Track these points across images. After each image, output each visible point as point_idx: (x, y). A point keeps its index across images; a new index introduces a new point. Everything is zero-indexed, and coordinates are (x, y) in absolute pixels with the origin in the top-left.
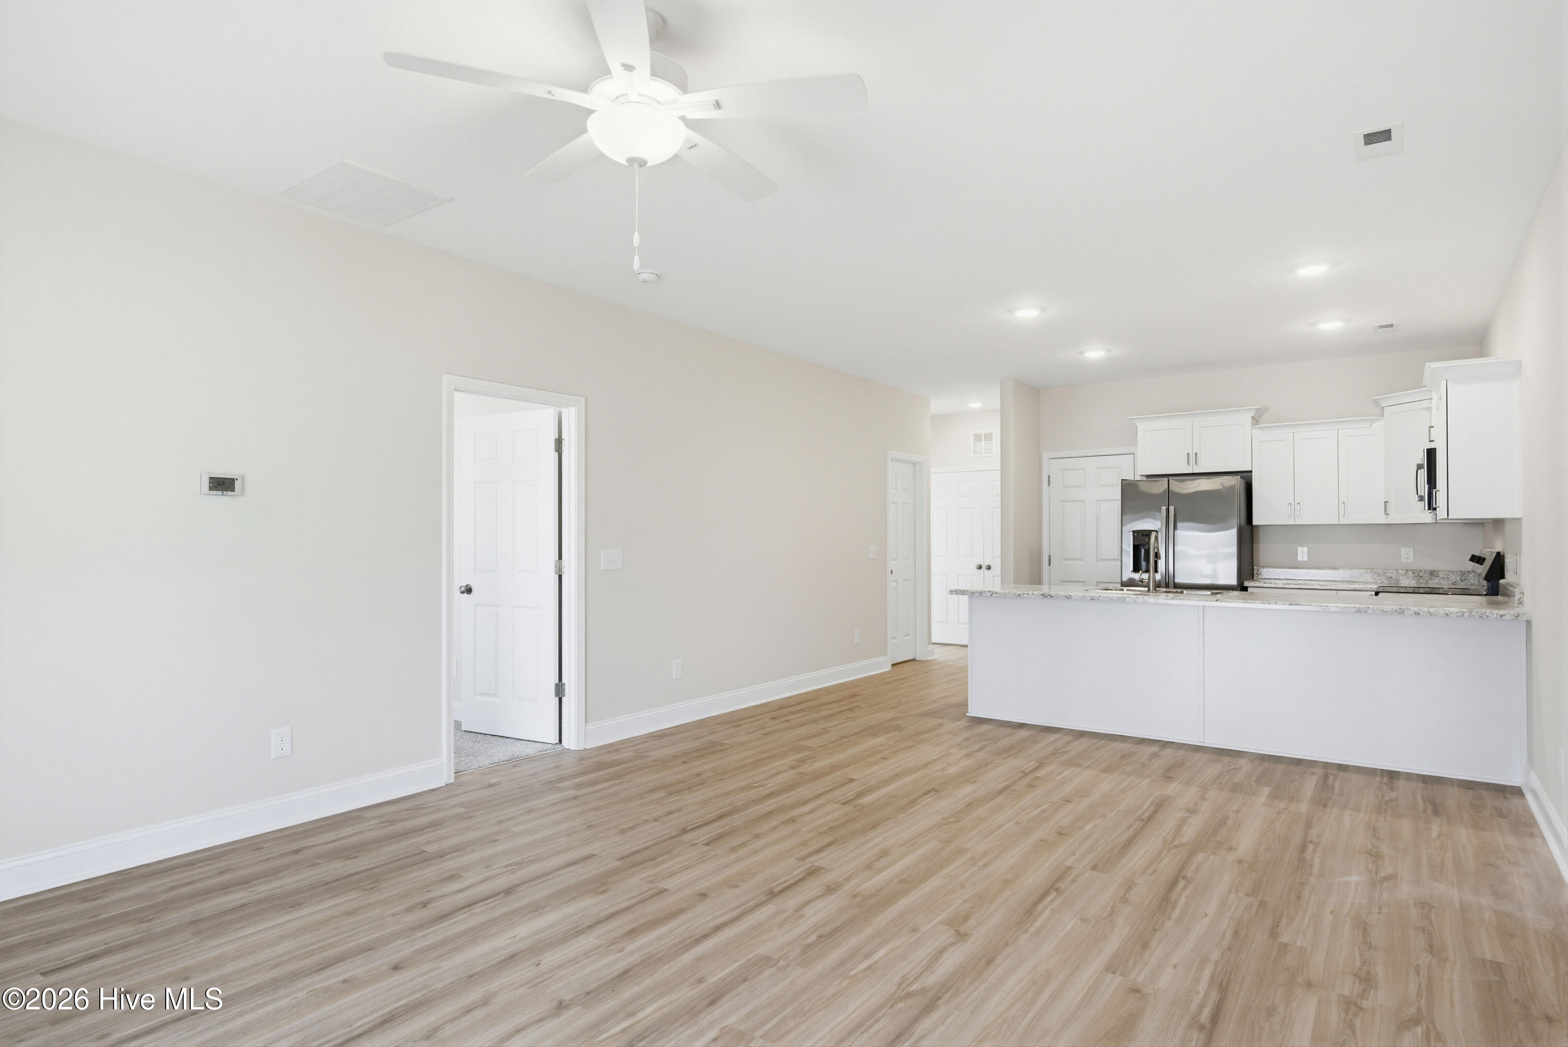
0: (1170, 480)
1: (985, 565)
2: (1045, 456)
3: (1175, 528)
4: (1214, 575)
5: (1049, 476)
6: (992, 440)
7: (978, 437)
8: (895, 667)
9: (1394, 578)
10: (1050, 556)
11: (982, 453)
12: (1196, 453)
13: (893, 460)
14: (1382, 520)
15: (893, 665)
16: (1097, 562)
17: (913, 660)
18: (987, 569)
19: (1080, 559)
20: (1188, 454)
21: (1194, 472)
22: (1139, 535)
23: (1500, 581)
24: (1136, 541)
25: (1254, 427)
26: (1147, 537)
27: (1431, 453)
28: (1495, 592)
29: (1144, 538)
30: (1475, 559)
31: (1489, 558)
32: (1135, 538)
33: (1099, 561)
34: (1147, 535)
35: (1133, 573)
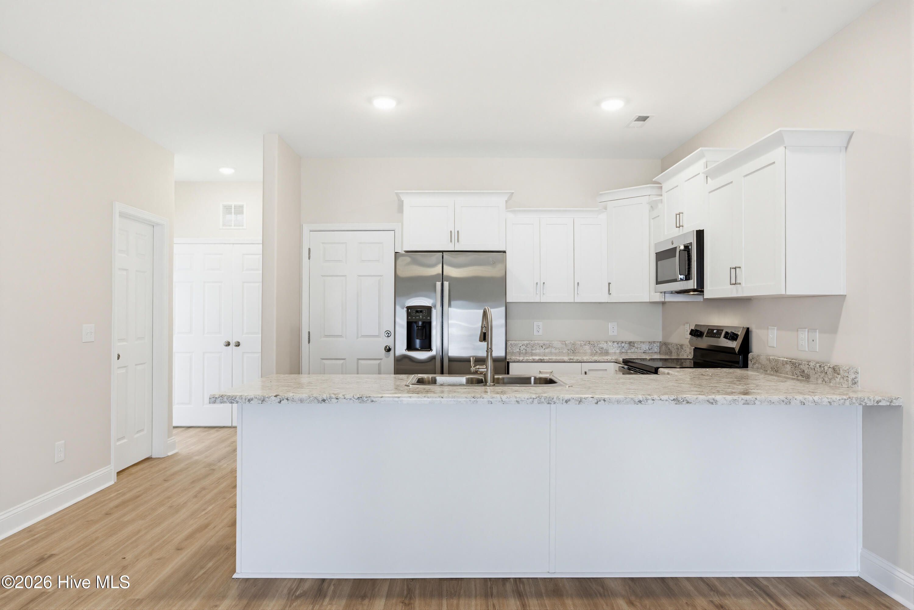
1: (234, 342)
2: (306, 228)
3: (450, 305)
5: (309, 249)
6: (243, 213)
7: (228, 209)
8: (121, 476)
9: (605, 348)
10: (309, 332)
11: (231, 226)
12: (458, 232)
13: (122, 215)
14: (604, 298)
15: (119, 473)
16: (357, 338)
17: (148, 459)
18: (236, 346)
19: (341, 336)
20: (451, 231)
21: (456, 250)
22: (413, 311)
23: (750, 354)
24: (410, 318)
25: (507, 211)
26: (421, 314)
27: (700, 234)
28: (745, 365)
29: (418, 314)
30: (696, 333)
31: (741, 334)
32: (408, 314)
33: (360, 337)
34: (421, 312)
35: (407, 351)
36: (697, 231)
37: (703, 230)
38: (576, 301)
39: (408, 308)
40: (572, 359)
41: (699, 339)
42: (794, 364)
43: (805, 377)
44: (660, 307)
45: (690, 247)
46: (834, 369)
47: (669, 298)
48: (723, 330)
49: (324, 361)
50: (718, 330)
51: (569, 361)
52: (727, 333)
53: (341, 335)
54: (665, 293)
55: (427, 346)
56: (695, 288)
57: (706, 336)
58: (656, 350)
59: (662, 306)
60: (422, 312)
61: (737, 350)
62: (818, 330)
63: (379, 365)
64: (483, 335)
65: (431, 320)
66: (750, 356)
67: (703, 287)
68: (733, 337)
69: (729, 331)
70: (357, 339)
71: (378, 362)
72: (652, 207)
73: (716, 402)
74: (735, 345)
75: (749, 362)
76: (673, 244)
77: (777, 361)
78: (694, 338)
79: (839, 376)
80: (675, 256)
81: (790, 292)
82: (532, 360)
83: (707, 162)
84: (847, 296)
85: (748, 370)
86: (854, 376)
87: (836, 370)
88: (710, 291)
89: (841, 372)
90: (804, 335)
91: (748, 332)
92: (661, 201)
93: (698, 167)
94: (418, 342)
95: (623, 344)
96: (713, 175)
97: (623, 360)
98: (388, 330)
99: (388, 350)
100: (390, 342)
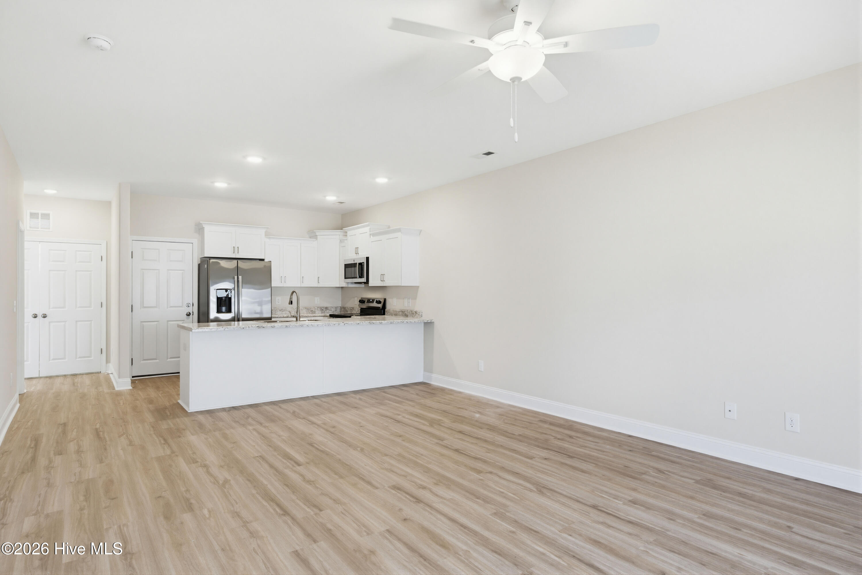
0: (238, 261)
1: (41, 315)
3: (242, 288)
4: (261, 313)
5: (132, 253)
7: (35, 215)
9: (314, 310)
10: (132, 304)
11: (37, 228)
14: (316, 285)
18: (43, 317)
21: (236, 257)
23: (386, 309)
25: (266, 238)
26: (225, 293)
27: (368, 259)
28: (384, 314)
30: (362, 301)
31: (382, 301)
33: (169, 308)
35: (217, 314)
36: (366, 257)
37: (369, 257)
38: (302, 286)
39: (217, 290)
40: (303, 316)
41: (363, 304)
42: (402, 311)
43: (406, 316)
44: (340, 289)
45: (363, 264)
46: (415, 312)
47: (350, 286)
48: (375, 300)
49: (143, 323)
50: (372, 300)
52: (377, 301)
53: (156, 307)
54: (348, 283)
55: (229, 311)
56: (366, 281)
57: (367, 303)
58: (338, 311)
59: (342, 289)
61: (381, 308)
62: (410, 299)
64: (291, 301)
66: (386, 310)
67: (368, 281)
68: (379, 302)
69: (378, 300)
70: (167, 309)
72: (341, 241)
73: (382, 323)
74: (380, 306)
75: (386, 313)
76: (354, 261)
77: (396, 311)
78: (361, 304)
80: (356, 267)
81: (402, 285)
83: (370, 228)
84: (420, 287)
85: (385, 316)
86: (421, 314)
87: (416, 312)
88: (371, 284)
89: (418, 313)
90: (406, 301)
91: (385, 300)
92: (347, 239)
93: (367, 229)
94: (224, 309)
95: (323, 308)
96: (374, 235)
97: (330, 315)
98: (189, 303)
99: (188, 315)
100: (190, 310)
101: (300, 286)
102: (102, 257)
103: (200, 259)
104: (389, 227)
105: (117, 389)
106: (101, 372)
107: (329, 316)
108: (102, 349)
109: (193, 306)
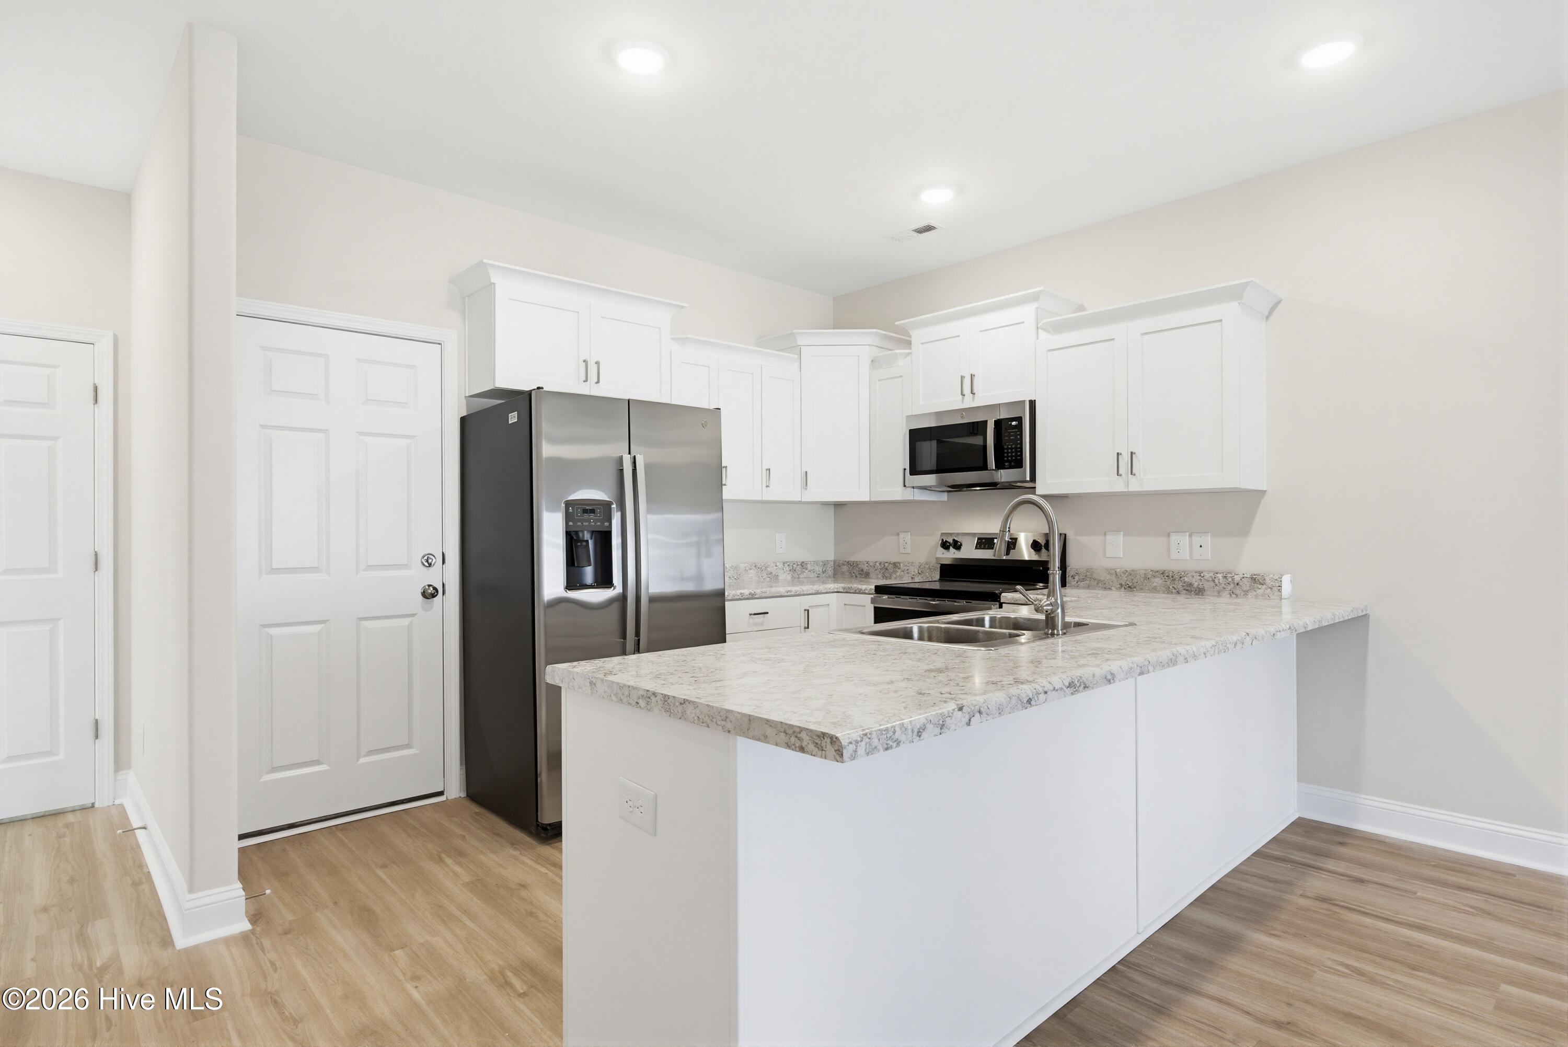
12: (598, 362)
20: (585, 360)
22: (577, 510)
23: (1070, 567)
24: (571, 523)
26: (592, 516)
27: (1033, 406)
29: (586, 516)
30: (950, 544)
32: (568, 517)
33: (363, 571)
34: (593, 511)
35: (568, 591)
36: (1030, 402)
37: (1036, 400)
38: (765, 498)
39: (568, 504)
40: (790, 591)
41: (954, 550)
42: (1166, 577)
43: (1194, 591)
45: (1016, 422)
46: (1252, 578)
51: (786, 594)
53: (317, 568)
54: (917, 488)
55: (604, 580)
56: (1028, 479)
57: (974, 548)
59: (836, 508)
60: (594, 513)
62: (1210, 534)
63: (409, 627)
65: (611, 529)
66: (1070, 570)
67: (1035, 480)
70: (357, 574)
71: (406, 621)
75: (1070, 578)
76: (963, 418)
77: (1128, 574)
79: (1264, 587)
80: (984, 434)
82: (740, 597)
84: (1267, 490)
85: (1066, 589)
87: (1256, 579)
89: (1267, 581)
90: (1181, 541)
91: (1064, 539)
93: (1022, 313)
94: (589, 573)
95: (795, 566)
96: (1058, 328)
97: (876, 587)
98: (427, 553)
99: (430, 594)
100: (433, 577)
101: (759, 498)
102: (96, 389)
103: (464, 402)
104: (1081, 308)
105: (181, 941)
106: (96, 805)
107: (873, 591)
108: (97, 722)
109: (444, 562)
